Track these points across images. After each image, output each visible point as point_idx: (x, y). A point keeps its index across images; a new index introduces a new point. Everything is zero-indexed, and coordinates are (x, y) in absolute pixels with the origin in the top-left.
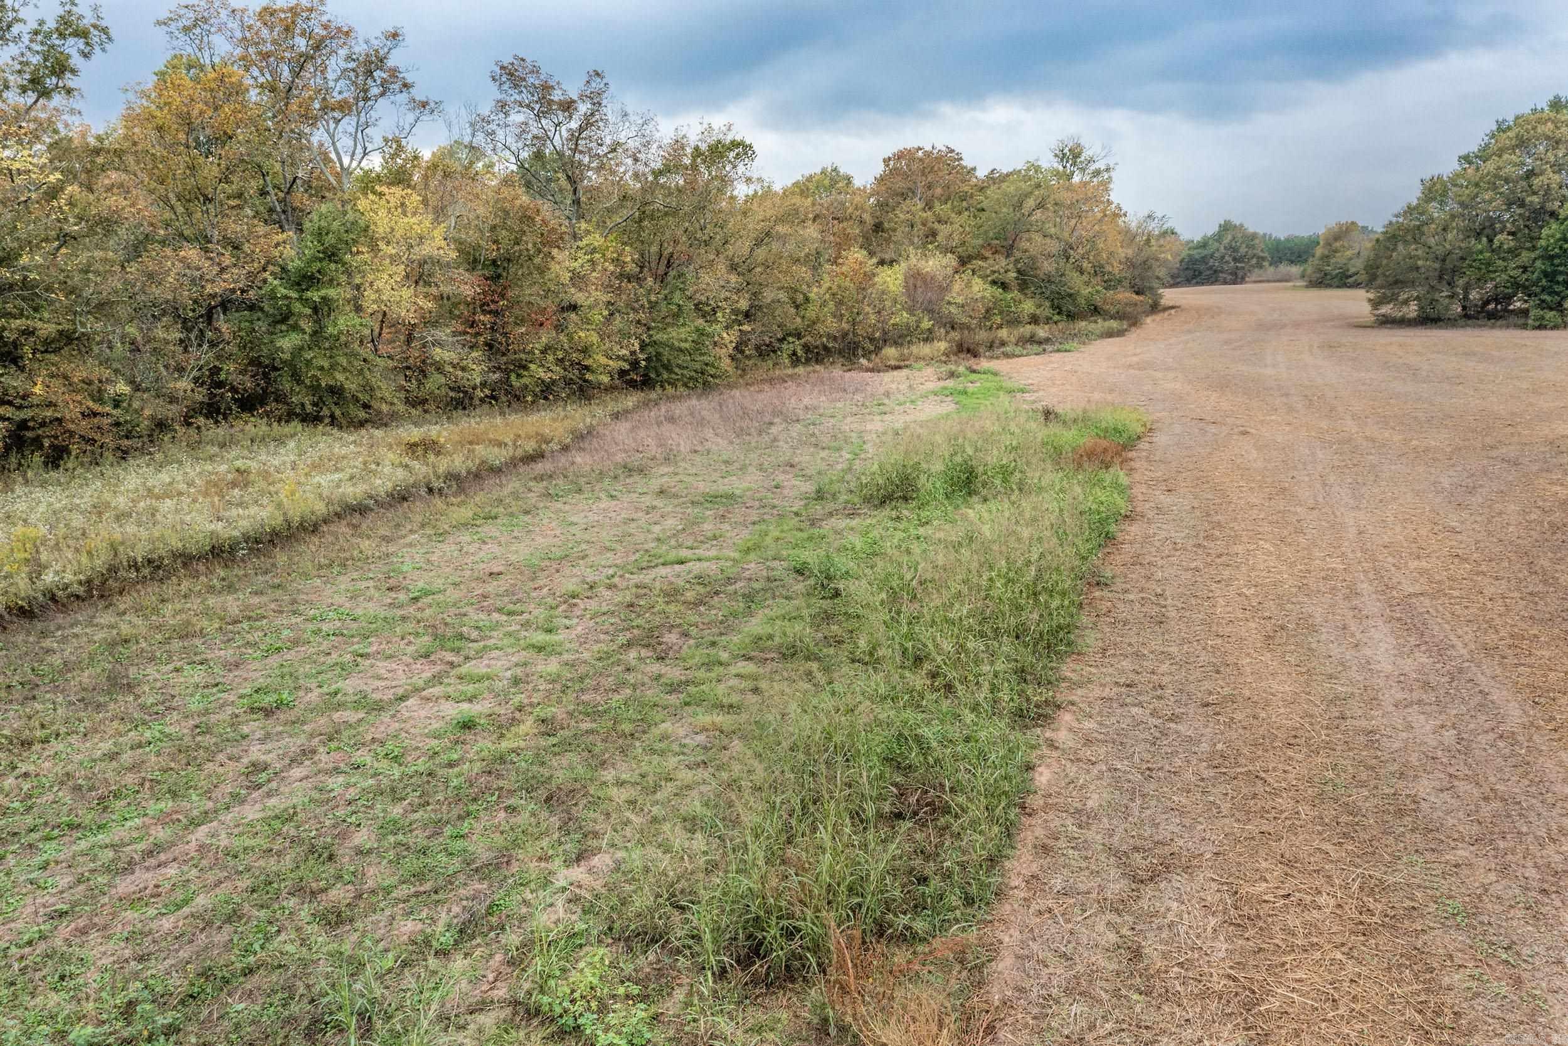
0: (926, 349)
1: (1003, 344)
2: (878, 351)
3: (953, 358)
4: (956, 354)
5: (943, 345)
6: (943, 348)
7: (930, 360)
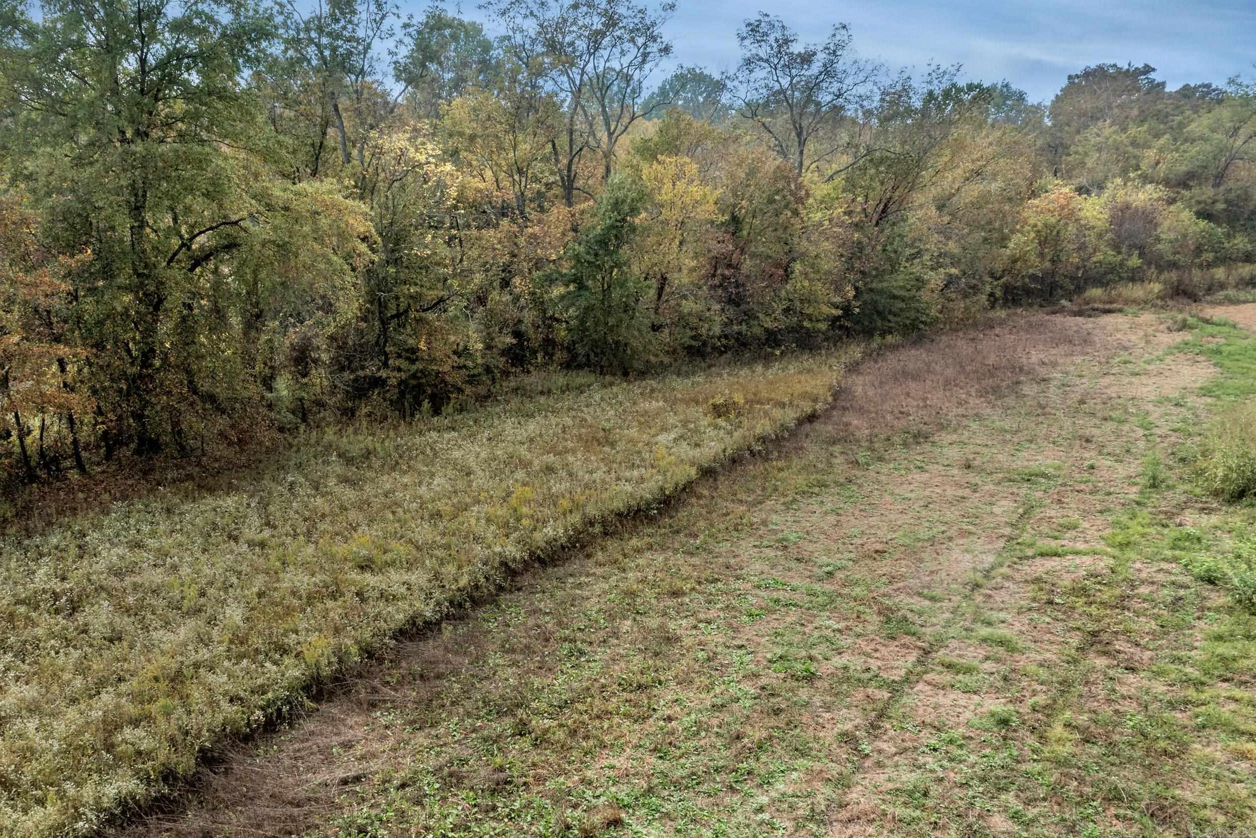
0: (1137, 291)
1: (1222, 286)
2: (1079, 290)
3: (1170, 303)
4: (1172, 298)
5: (1156, 287)
6: (1156, 291)
7: (1144, 304)
